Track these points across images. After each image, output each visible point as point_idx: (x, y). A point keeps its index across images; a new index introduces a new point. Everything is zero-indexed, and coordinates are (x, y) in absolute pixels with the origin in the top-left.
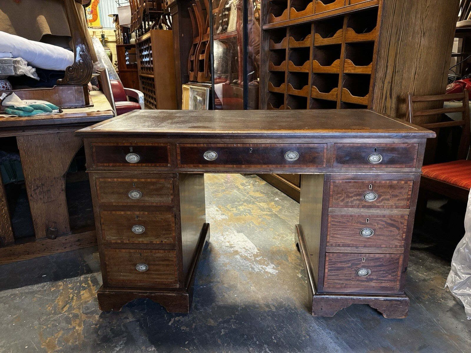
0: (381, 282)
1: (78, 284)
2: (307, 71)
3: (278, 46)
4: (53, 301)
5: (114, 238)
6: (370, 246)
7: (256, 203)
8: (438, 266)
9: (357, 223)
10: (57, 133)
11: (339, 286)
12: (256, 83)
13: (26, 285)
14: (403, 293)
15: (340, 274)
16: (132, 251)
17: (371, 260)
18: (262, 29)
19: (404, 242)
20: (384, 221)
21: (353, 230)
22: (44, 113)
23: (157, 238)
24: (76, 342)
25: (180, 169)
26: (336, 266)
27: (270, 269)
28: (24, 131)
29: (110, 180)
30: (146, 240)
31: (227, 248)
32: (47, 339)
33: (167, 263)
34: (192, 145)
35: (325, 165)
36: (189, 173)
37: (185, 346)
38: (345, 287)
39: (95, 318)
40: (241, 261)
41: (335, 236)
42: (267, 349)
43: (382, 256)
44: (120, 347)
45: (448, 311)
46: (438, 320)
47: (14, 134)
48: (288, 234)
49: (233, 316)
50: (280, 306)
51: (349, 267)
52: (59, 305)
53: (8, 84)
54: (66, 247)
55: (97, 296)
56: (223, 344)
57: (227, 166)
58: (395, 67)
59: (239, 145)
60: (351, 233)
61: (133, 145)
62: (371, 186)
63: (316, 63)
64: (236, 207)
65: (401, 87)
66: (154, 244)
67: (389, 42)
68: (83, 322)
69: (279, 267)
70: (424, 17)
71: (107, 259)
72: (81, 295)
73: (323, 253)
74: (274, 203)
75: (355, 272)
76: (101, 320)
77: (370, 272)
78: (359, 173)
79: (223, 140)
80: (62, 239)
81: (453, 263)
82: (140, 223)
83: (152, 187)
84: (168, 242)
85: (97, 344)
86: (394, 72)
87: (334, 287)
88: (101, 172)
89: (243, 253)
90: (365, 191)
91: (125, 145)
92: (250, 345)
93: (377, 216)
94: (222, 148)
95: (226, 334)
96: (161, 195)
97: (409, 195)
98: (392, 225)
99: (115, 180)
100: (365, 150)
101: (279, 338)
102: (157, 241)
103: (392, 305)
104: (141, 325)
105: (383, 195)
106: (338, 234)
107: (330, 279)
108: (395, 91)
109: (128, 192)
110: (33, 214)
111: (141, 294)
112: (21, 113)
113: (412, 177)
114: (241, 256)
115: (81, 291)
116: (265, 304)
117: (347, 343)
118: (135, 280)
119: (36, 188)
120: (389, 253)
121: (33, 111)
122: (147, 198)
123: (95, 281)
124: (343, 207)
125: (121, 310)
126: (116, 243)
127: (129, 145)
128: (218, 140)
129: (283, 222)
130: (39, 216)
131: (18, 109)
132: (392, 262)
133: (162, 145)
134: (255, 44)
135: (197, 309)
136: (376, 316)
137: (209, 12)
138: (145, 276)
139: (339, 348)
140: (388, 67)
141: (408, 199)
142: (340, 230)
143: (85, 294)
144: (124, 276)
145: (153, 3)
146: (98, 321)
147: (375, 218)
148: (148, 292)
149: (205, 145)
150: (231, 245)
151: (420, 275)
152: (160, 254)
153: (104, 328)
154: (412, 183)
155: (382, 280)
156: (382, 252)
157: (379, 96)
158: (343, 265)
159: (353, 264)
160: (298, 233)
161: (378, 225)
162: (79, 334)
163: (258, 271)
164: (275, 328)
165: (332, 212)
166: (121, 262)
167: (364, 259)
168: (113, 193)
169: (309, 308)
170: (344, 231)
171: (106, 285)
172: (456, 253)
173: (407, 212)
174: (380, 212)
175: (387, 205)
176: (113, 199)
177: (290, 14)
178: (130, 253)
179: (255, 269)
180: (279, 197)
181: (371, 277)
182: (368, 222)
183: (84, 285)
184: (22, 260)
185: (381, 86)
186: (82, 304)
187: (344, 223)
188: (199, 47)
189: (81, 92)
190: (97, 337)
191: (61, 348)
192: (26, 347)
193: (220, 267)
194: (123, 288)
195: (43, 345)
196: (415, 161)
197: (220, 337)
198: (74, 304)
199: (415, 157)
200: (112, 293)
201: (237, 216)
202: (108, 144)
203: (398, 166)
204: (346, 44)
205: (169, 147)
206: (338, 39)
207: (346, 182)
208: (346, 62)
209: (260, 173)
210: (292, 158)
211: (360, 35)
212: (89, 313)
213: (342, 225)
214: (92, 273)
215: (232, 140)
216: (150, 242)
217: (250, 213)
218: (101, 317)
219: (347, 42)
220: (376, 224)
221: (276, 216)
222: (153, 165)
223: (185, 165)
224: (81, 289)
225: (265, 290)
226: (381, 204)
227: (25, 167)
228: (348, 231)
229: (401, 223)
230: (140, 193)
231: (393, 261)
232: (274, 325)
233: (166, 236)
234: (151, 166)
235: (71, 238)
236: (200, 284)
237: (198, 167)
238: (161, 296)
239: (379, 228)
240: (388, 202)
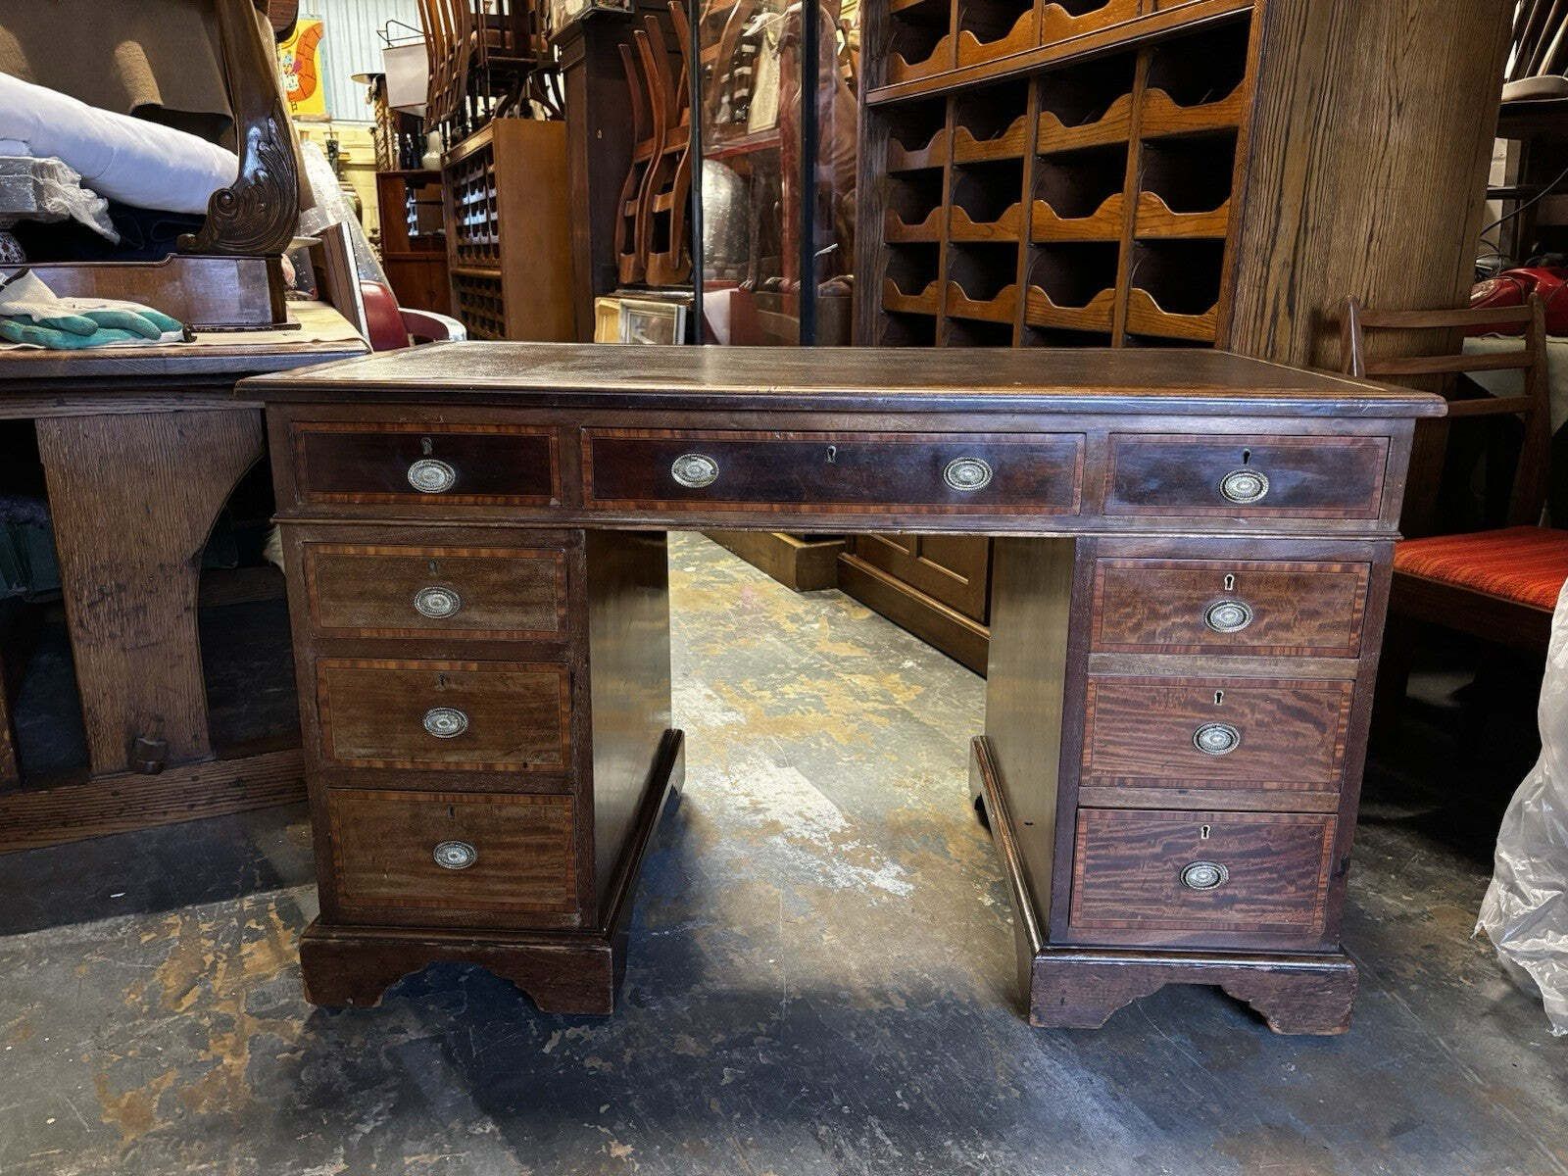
0: (1264, 911)
1: (235, 922)
2: (1013, 238)
3: (919, 160)
4: (146, 974)
5: (363, 751)
6: (1227, 787)
7: (841, 675)
8: (1447, 873)
9: (1184, 705)
10: (177, 411)
11: (1120, 923)
12: (843, 286)
13: (55, 923)
14: (1334, 948)
15: (1126, 882)
16: (421, 797)
17: (1229, 833)
18: (865, 104)
19: (1339, 771)
20: (1272, 701)
21: (1171, 731)
22: (132, 339)
23: (506, 755)
24: (222, 1104)
25: (592, 517)
26: (1112, 852)
27: (888, 879)
28: (61, 403)
29: (351, 550)
30: (468, 760)
31: (741, 813)
32: (121, 1093)
33: (539, 839)
34: (633, 434)
35: (1077, 508)
36: (620, 528)
37: (597, 1119)
38: (1141, 927)
39: (292, 1029)
40: (790, 854)
41: (1111, 749)
42: (878, 1131)
43: (1266, 819)
44: (377, 1121)
45: (1484, 1015)
46: (1452, 1043)
47: (31, 410)
48: (948, 772)
49: (763, 1027)
50: (921, 996)
51: (1156, 857)
52: (166, 988)
53: (11, 247)
54: (193, 806)
55: (297, 959)
56: (729, 1112)
57: (748, 506)
58: (1304, 214)
59: (791, 434)
60: (1163, 741)
61: (436, 430)
62: (1229, 579)
63: (1044, 210)
64: (773, 688)
65: (1325, 282)
66: (497, 773)
67: (1284, 128)
68: (247, 1043)
69: (919, 874)
70: (1400, 50)
71: (336, 823)
72: (242, 957)
73: (1069, 810)
74: (901, 677)
75: (1174, 874)
76: (311, 1036)
77: (1225, 873)
78: (1192, 536)
79: (737, 416)
80: (178, 777)
81: (1502, 853)
82: (451, 702)
83: (494, 577)
84: (546, 766)
85: (295, 1112)
86: (1302, 230)
87: (1105, 926)
88: (321, 521)
89: (796, 828)
90: (1213, 596)
91: (409, 429)
92: (819, 1117)
93: (1251, 684)
94: (733, 446)
95: (737, 1083)
96: (525, 606)
98: (1301, 715)
99: (371, 550)
100: (1211, 457)
101: (920, 1097)
102: (506, 764)
103: (1298, 988)
104: (446, 1053)
105: (1270, 612)
106: (1121, 744)
107: (1095, 900)
108: (1303, 291)
109: (412, 592)
110: (86, 690)
111: (450, 948)
112: (56, 336)
113: (1366, 550)
114: (790, 839)
115: (243, 944)
116: (868, 990)
117: (1150, 1113)
118: (431, 900)
119: (97, 597)
120: (1289, 808)
121: (94, 331)
122: (475, 615)
123: (291, 914)
124: (1137, 649)
125: (378, 1004)
126: (369, 770)
127: (420, 430)
128: (722, 418)
129: (931, 735)
130: (105, 695)
131: (46, 323)
132: (1302, 840)
133: (532, 431)
134: (842, 154)
135: (641, 1004)
136: (1245, 1027)
137: (690, 53)
138: (466, 884)
139: (1120, 1128)
140: (1283, 211)
141: (1353, 626)
142: (1124, 730)
143: (257, 955)
144: (391, 884)
145: (503, 34)
146: (302, 1038)
147: (1243, 690)
148: (474, 939)
149: (678, 435)
150: (754, 803)
151: (1391, 902)
152: (518, 809)
153: (321, 1060)
154: (1368, 571)
155: (1265, 902)
156: (1265, 808)
157: (1254, 308)
158: (1137, 852)
159: (1168, 847)
160: (980, 762)
161: (1253, 711)
162: (234, 1081)
163: (848, 884)
164: (905, 1063)
165: (1103, 666)
166: (384, 836)
167: (1205, 829)
168: (362, 596)
169: (1020, 1002)
170: (1140, 734)
171: (330, 914)
172: (1511, 818)
173: (1348, 668)
174: (1259, 669)
175: (1283, 644)
176: (360, 618)
177: (957, 51)
178: (418, 804)
179: (837, 879)
180: (917, 657)
181: (1229, 892)
182: (1219, 702)
183: (254, 926)
184: (45, 843)
185: (1259, 274)
186: (245, 984)
187: (1139, 705)
188: (652, 173)
189: (257, 278)
190: (296, 1090)
191: (170, 1123)
192: (50, 1121)
193: (719, 871)
194: (389, 926)
195: (108, 1116)
196: (1377, 495)
197: (718, 1092)
198: (218, 983)
199: (1378, 481)
200: (352, 944)
201: (775, 714)
202: (350, 429)
203: (1322, 514)
204: (1144, 141)
205: (554, 439)
206: (1116, 126)
207: (1147, 566)
208: (1142, 201)
209: (861, 532)
210: (969, 483)
211: (1189, 111)
212: (271, 1014)
213: (1135, 714)
214: (281, 887)
215: (767, 418)
216: (486, 765)
217: (819, 706)
218: (310, 1026)
219: (1146, 134)
221: (906, 716)
222: (501, 499)
223: (610, 503)
224: (245, 937)
225: (869, 945)
226: (1265, 641)
227: (61, 525)
228: (1152, 732)
229: (1331, 707)
230: (453, 597)
231: (1303, 837)
232: (902, 1055)
233: (538, 747)
234: (494, 504)
235: (213, 773)
236: (650, 924)
237: (653, 508)
238: (518, 955)
239: (1257, 725)
240: (1289, 635)
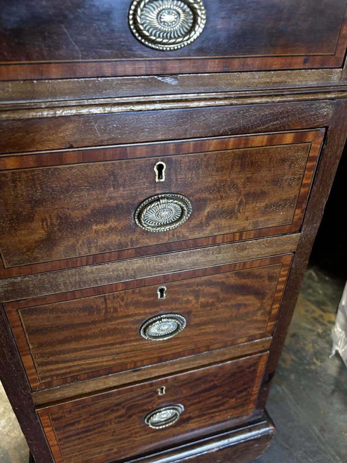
6: (178, 356)
9: (126, 307)
14: (260, 417)
15: (99, 436)
17: (182, 386)
19: (273, 323)
20: (217, 284)
26: (79, 425)
43: (212, 368)
51: (120, 417)
62: (160, 167)
77: (181, 408)
93: (194, 274)
97: (302, 185)
98: (244, 290)
105: (211, 200)
107: (72, 453)
120: (231, 357)
132: (240, 374)
141: (299, 201)
147: (185, 282)
154: (321, 138)
155: (214, 412)
156: (212, 362)
158: (103, 419)
159: (130, 408)
161: (197, 297)
167: (162, 389)
173: (290, 243)
174: (202, 259)
175: (227, 231)
181: (186, 416)
182: (162, 296)
220: (191, 298)
226: (207, 232)
229: (271, 278)
231: (242, 371)
239: (201, 307)
240: (233, 222)
